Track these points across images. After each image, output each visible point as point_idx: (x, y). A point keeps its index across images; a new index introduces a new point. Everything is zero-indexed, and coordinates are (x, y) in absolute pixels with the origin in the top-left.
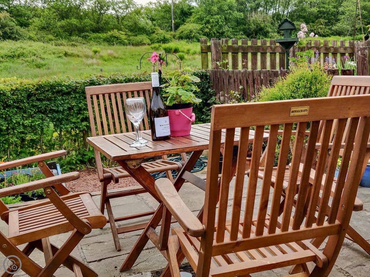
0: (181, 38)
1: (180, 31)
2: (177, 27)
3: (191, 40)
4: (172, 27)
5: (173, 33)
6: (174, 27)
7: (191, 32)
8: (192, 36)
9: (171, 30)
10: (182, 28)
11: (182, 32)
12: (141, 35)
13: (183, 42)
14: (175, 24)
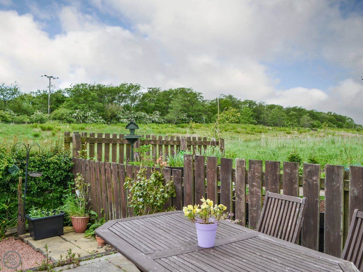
0: (54, 119)
1: (54, 114)
2: (52, 110)
3: (62, 121)
4: (48, 110)
5: (48, 115)
6: (50, 111)
7: (63, 115)
8: (63, 118)
9: (47, 113)
10: (56, 111)
11: (56, 114)
12: (23, 115)
13: (56, 122)
14: (50, 108)
